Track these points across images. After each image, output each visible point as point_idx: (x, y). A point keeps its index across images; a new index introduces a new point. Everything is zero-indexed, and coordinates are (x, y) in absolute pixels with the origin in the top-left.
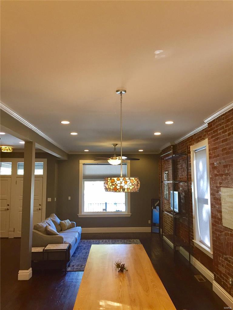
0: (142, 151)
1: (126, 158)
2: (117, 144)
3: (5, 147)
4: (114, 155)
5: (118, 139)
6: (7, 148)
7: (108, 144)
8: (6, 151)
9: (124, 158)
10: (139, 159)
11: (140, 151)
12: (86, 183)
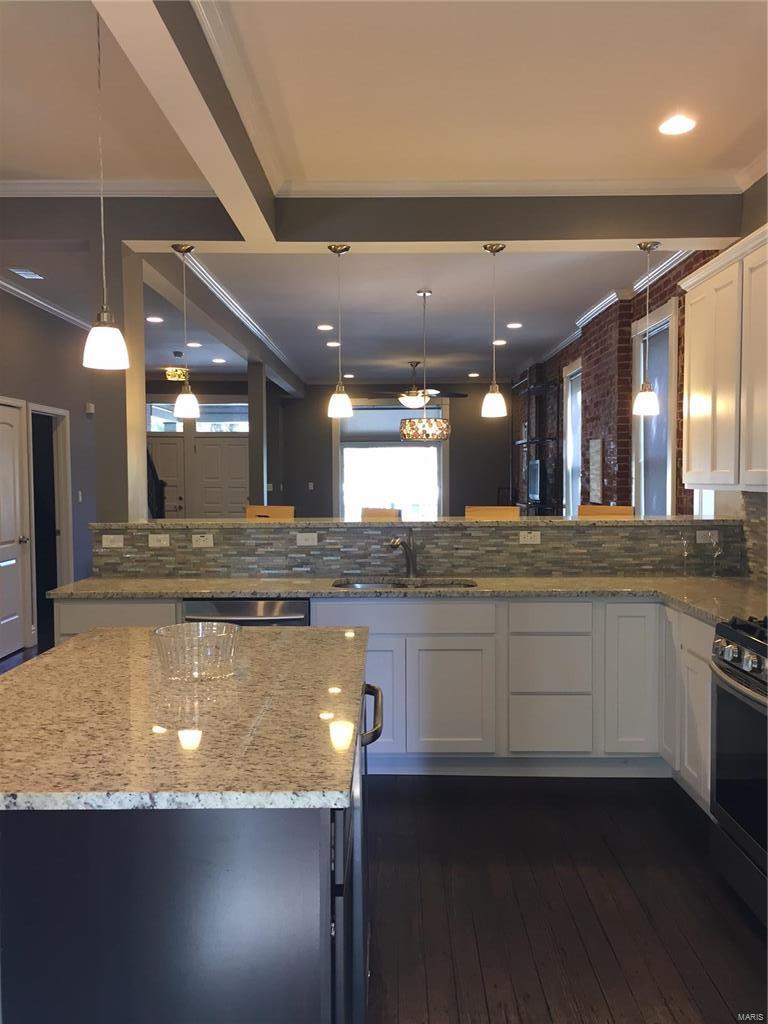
0: (476, 375)
1: (438, 392)
2: (418, 363)
3: (174, 369)
4: (411, 386)
5: (419, 351)
6: (179, 372)
7: (400, 363)
8: (176, 379)
9: (434, 392)
10: (466, 396)
11: (471, 375)
12: (347, 451)
